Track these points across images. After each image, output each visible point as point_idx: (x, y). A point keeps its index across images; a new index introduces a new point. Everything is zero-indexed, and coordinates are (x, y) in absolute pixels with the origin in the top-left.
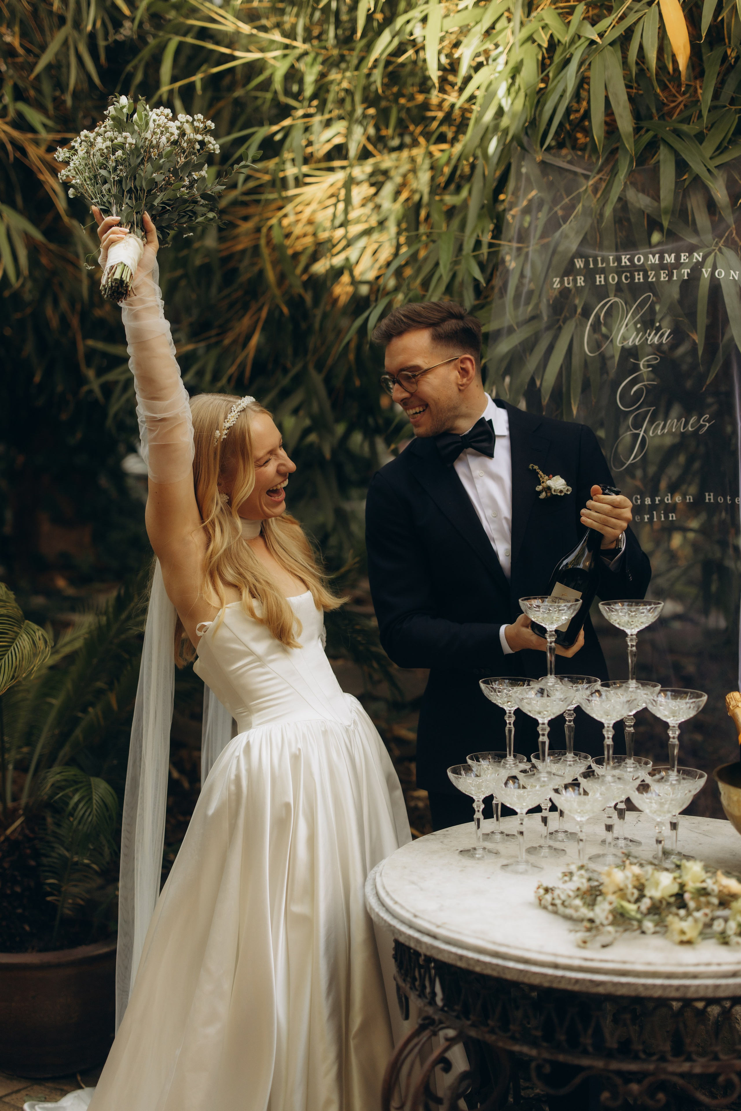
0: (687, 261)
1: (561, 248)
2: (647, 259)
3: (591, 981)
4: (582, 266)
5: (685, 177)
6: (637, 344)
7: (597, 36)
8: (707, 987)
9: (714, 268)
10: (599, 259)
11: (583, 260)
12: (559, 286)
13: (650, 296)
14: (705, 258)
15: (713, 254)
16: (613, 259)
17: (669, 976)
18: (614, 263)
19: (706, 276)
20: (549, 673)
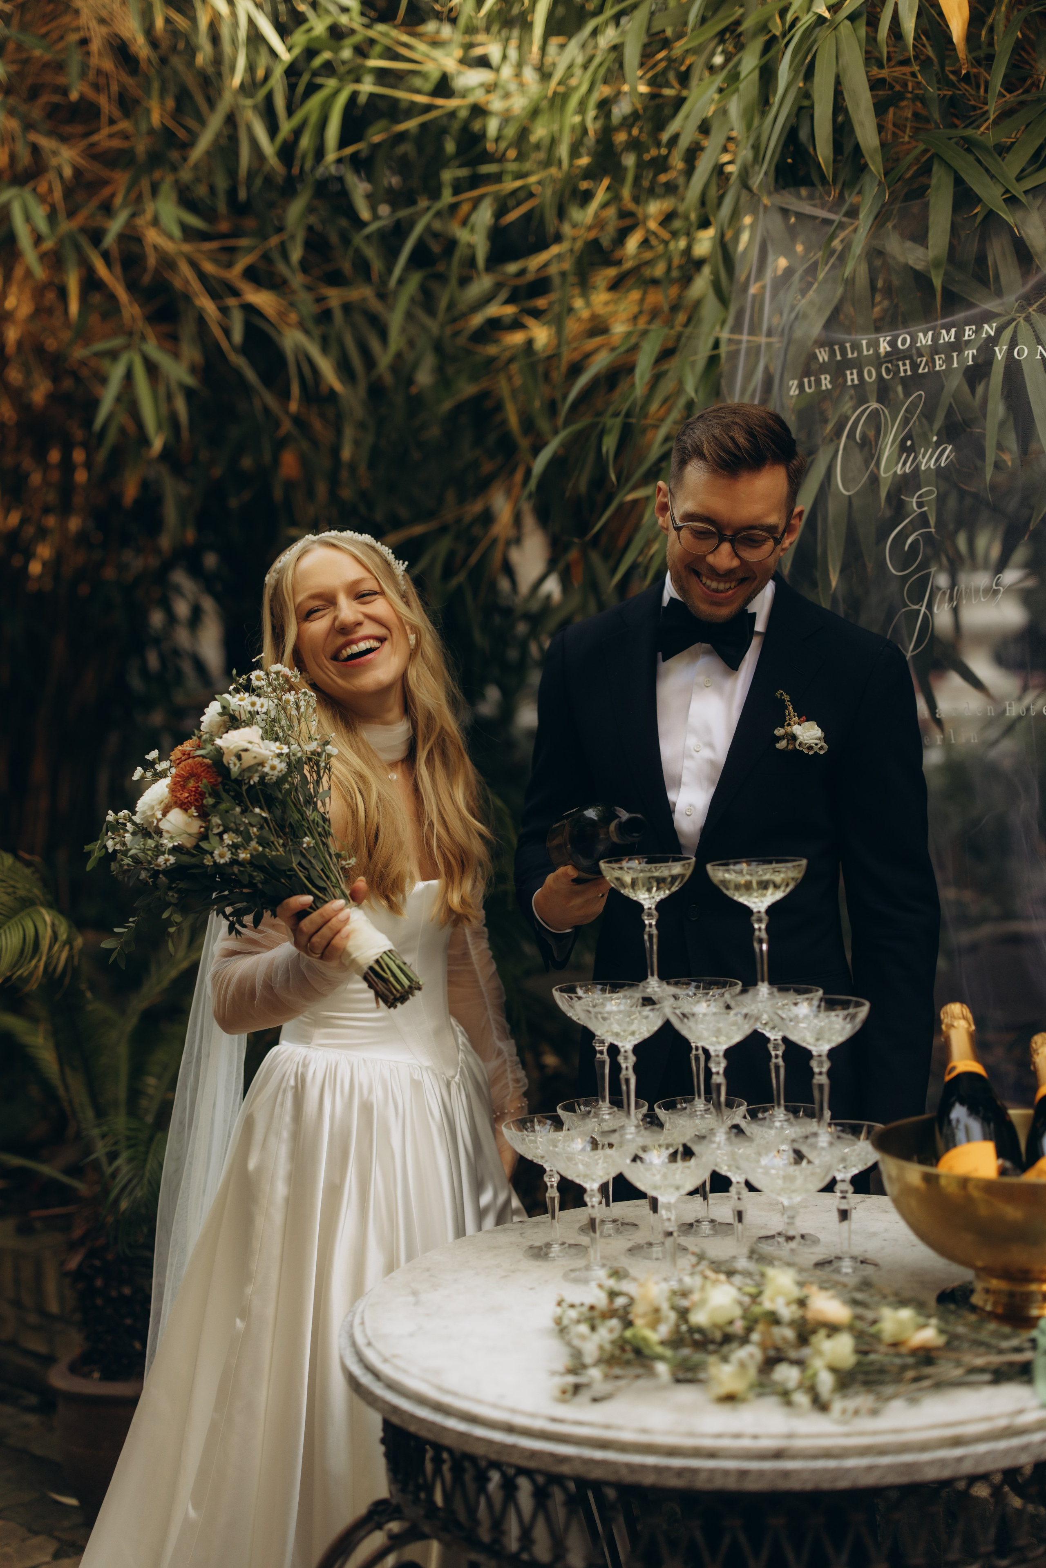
0: (973, 337)
1: (798, 333)
2: (914, 339)
3: (553, 1455)
4: (826, 359)
5: (976, 211)
6: (907, 471)
7: (824, 8)
8: (726, 1473)
9: (1013, 344)
10: (848, 345)
11: (827, 349)
12: (797, 392)
13: (921, 395)
14: (999, 331)
15: (1014, 323)
16: (867, 344)
17: (672, 1452)
18: (868, 350)
19: (1000, 357)
20: (649, 973)
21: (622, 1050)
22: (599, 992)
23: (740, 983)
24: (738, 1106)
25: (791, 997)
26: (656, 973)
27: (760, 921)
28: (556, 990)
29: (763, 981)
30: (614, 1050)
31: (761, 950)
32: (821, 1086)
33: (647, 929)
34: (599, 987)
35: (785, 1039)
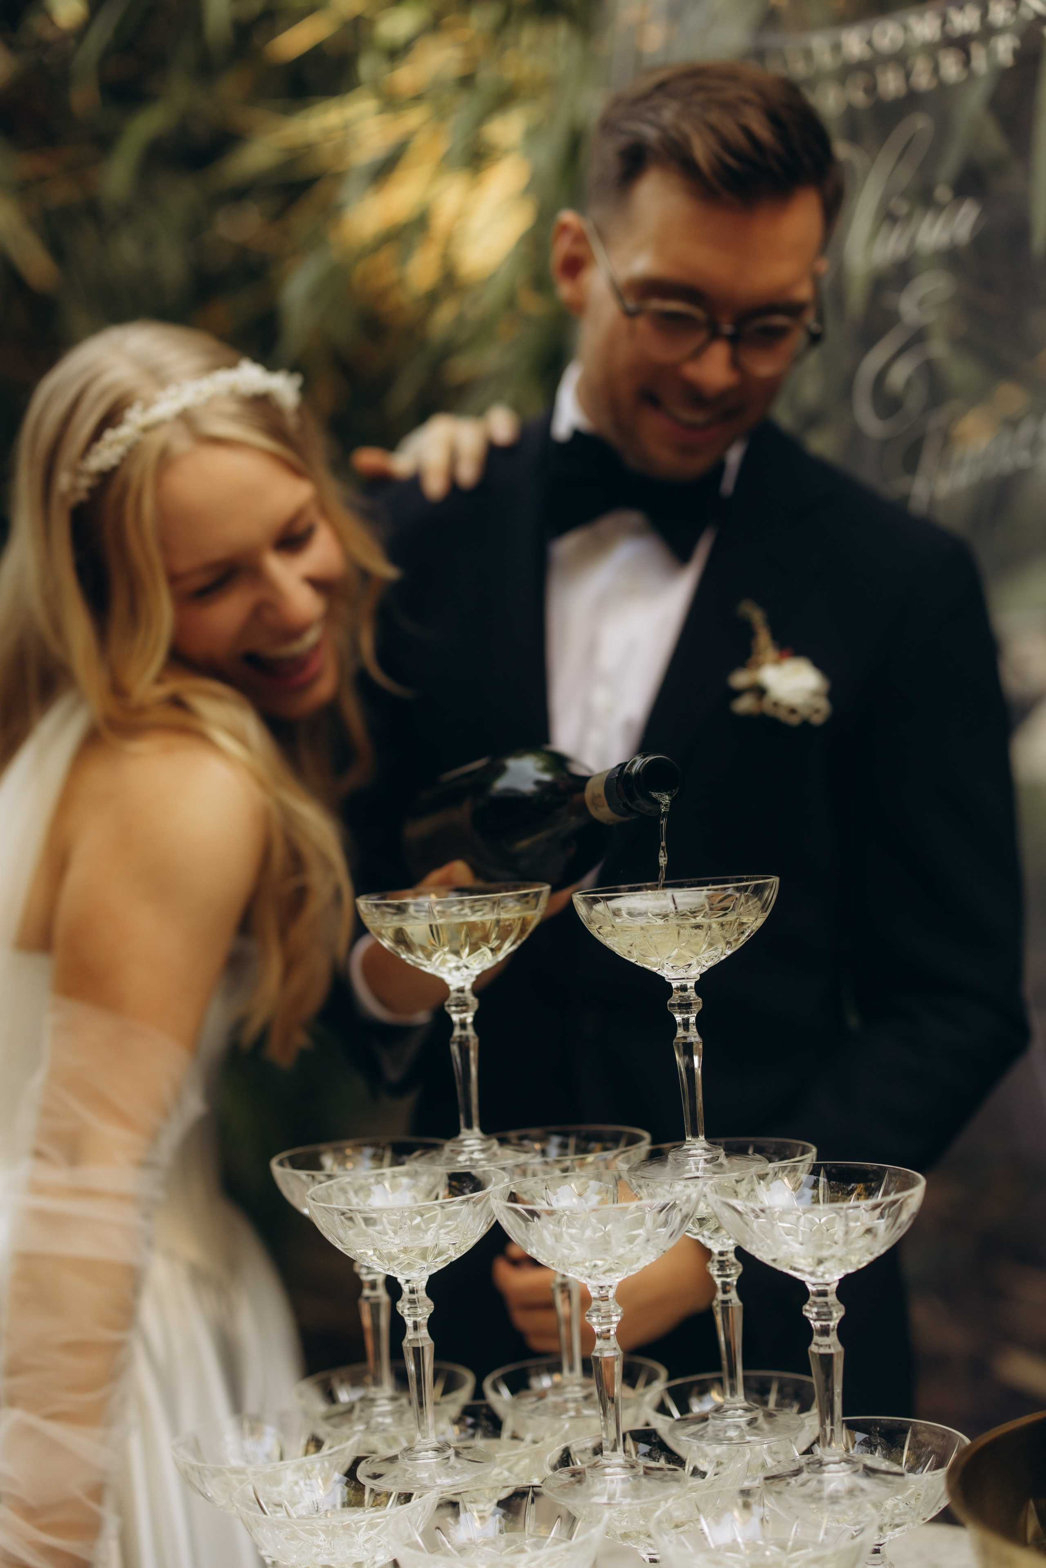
2: (900, 29)
20: (462, 1123)
21: (406, 1288)
22: (368, 1163)
23: (647, 1135)
24: (648, 1383)
25: (756, 1165)
26: (476, 1122)
27: (685, 1006)
28: (281, 1164)
29: (695, 1135)
30: (393, 1286)
31: (690, 1069)
32: (827, 1360)
33: (457, 1032)
34: (368, 1151)
35: (740, 1252)
